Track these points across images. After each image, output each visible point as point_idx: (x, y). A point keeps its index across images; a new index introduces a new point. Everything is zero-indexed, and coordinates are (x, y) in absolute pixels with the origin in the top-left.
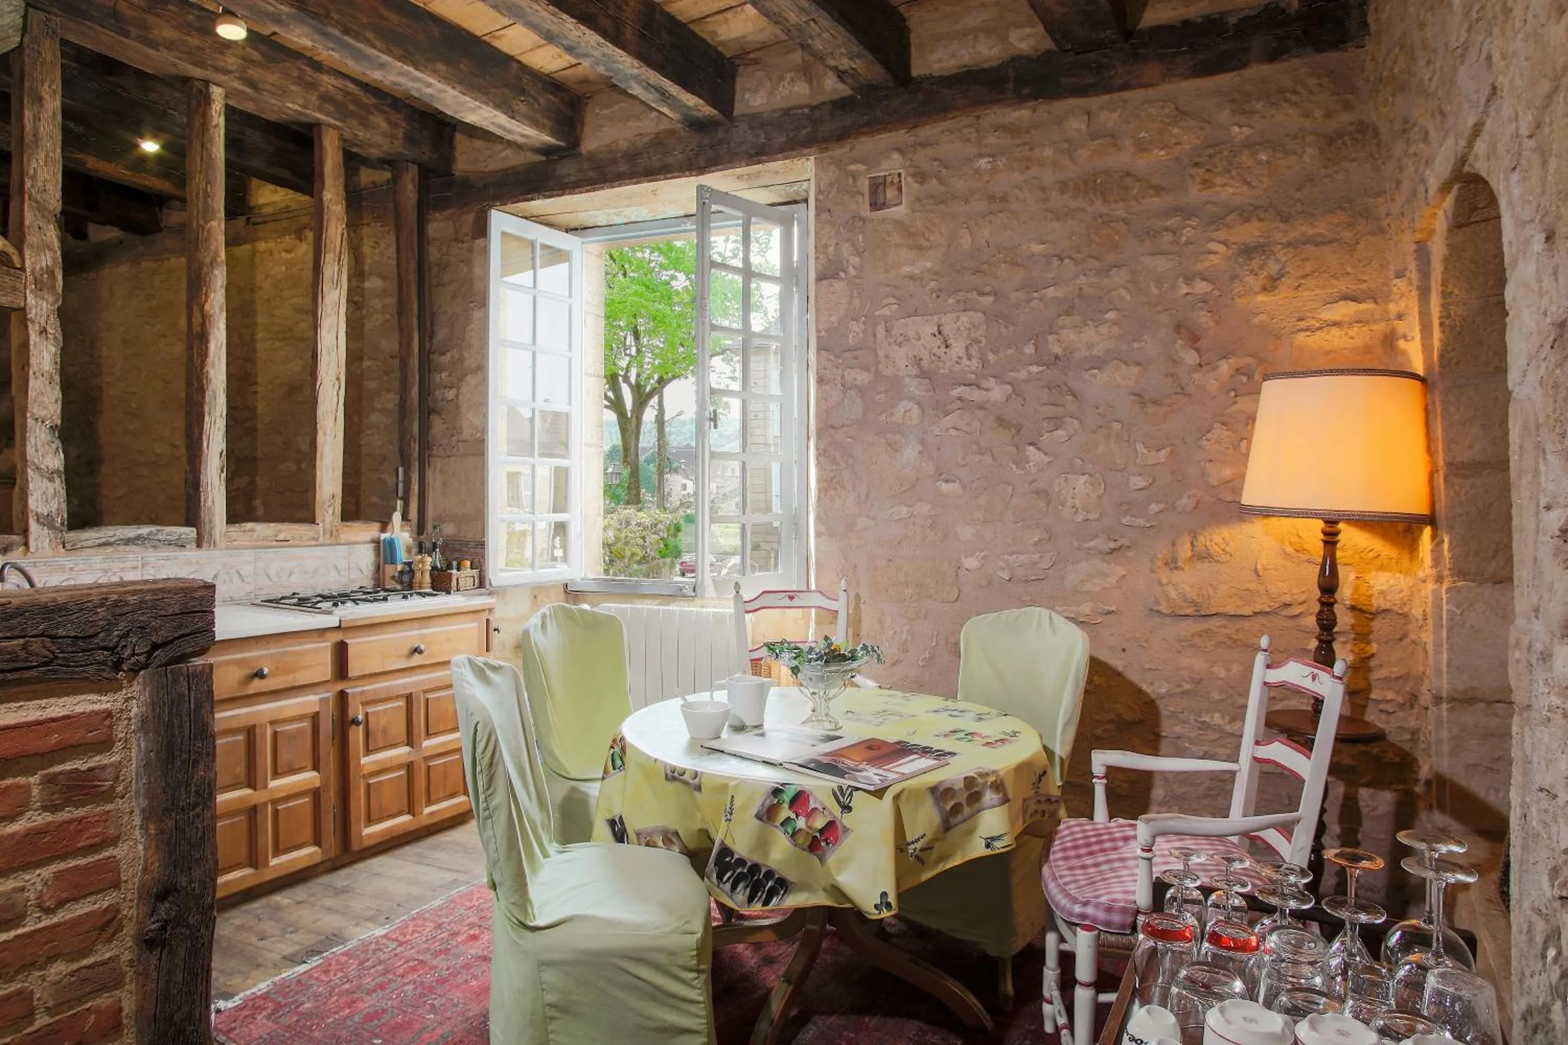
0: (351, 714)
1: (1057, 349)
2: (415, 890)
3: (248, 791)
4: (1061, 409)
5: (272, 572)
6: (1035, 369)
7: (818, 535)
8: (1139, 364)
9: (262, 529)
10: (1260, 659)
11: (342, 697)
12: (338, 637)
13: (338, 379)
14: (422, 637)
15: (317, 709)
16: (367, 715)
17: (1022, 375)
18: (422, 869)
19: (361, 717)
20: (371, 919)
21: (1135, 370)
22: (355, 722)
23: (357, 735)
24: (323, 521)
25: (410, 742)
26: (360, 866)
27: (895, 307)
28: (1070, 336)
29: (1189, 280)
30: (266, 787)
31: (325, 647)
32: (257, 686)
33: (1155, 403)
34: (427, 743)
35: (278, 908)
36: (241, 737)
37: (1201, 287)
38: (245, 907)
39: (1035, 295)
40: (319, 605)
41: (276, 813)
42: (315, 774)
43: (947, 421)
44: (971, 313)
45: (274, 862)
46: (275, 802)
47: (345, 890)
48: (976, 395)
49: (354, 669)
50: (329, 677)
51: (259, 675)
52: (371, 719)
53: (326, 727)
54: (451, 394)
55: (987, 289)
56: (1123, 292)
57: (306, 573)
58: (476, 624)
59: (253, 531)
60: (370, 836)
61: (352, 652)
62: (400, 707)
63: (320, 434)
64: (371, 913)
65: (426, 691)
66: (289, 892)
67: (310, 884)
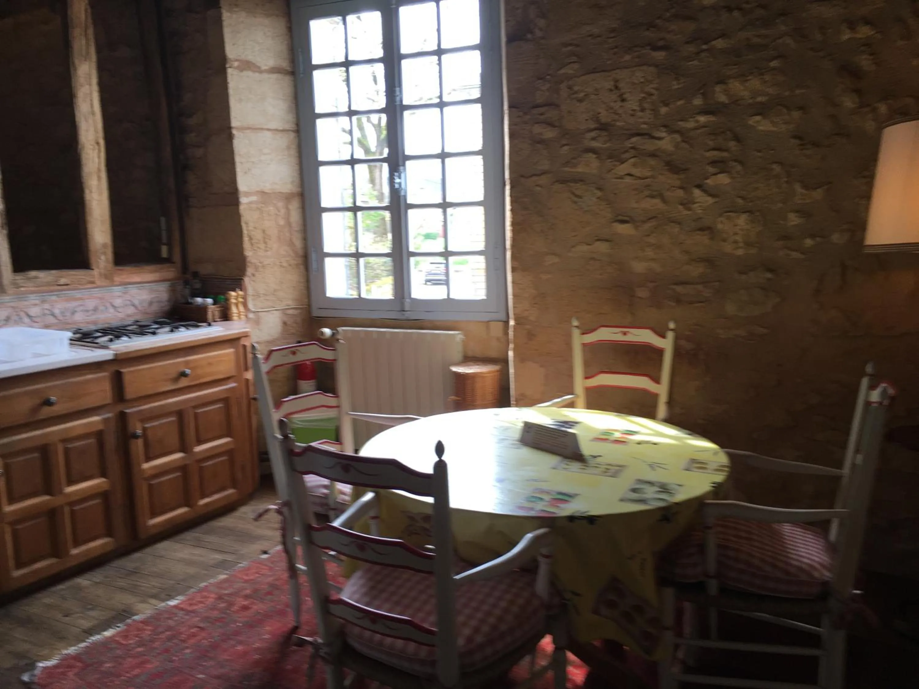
0: (131, 429)
1: (723, 98)
2: (191, 570)
3: (46, 498)
4: (725, 154)
5: (57, 312)
6: (702, 119)
7: (514, 270)
8: (801, 108)
9: (43, 276)
10: (865, 382)
11: (122, 417)
12: (115, 368)
13: (98, 143)
14: (187, 363)
15: (101, 427)
16: (145, 429)
17: (691, 124)
18: (198, 551)
19: (139, 432)
20: (154, 596)
21: (796, 114)
22: (135, 436)
23: (138, 446)
24: (98, 267)
25: (184, 448)
26: (148, 550)
27: (576, 66)
28: (736, 86)
29: (852, 26)
30: (61, 492)
31: (104, 376)
32: (46, 412)
33: (816, 145)
34: (198, 449)
35: (79, 588)
36: (36, 455)
37: (864, 31)
38: (54, 589)
39: (704, 47)
40: (98, 340)
41: (73, 513)
42: (103, 480)
43: (623, 169)
44: (645, 68)
45: (75, 551)
46: (72, 504)
47: (134, 572)
48: (649, 146)
49: (130, 392)
50: (109, 400)
51: (48, 403)
52: (150, 433)
53: (111, 441)
54: (199, 152)
55: (661, 43)
56: (788, 40)
57: (87, 311)
58: (232, 350)
59: (36, 278)
60: (154, 526)
61: (127, 379)
62: (173, 421)
63: (87, 191)
64: (154, 591)
65: (195, 407)
66: (88, 576)
67: (107, 568)
